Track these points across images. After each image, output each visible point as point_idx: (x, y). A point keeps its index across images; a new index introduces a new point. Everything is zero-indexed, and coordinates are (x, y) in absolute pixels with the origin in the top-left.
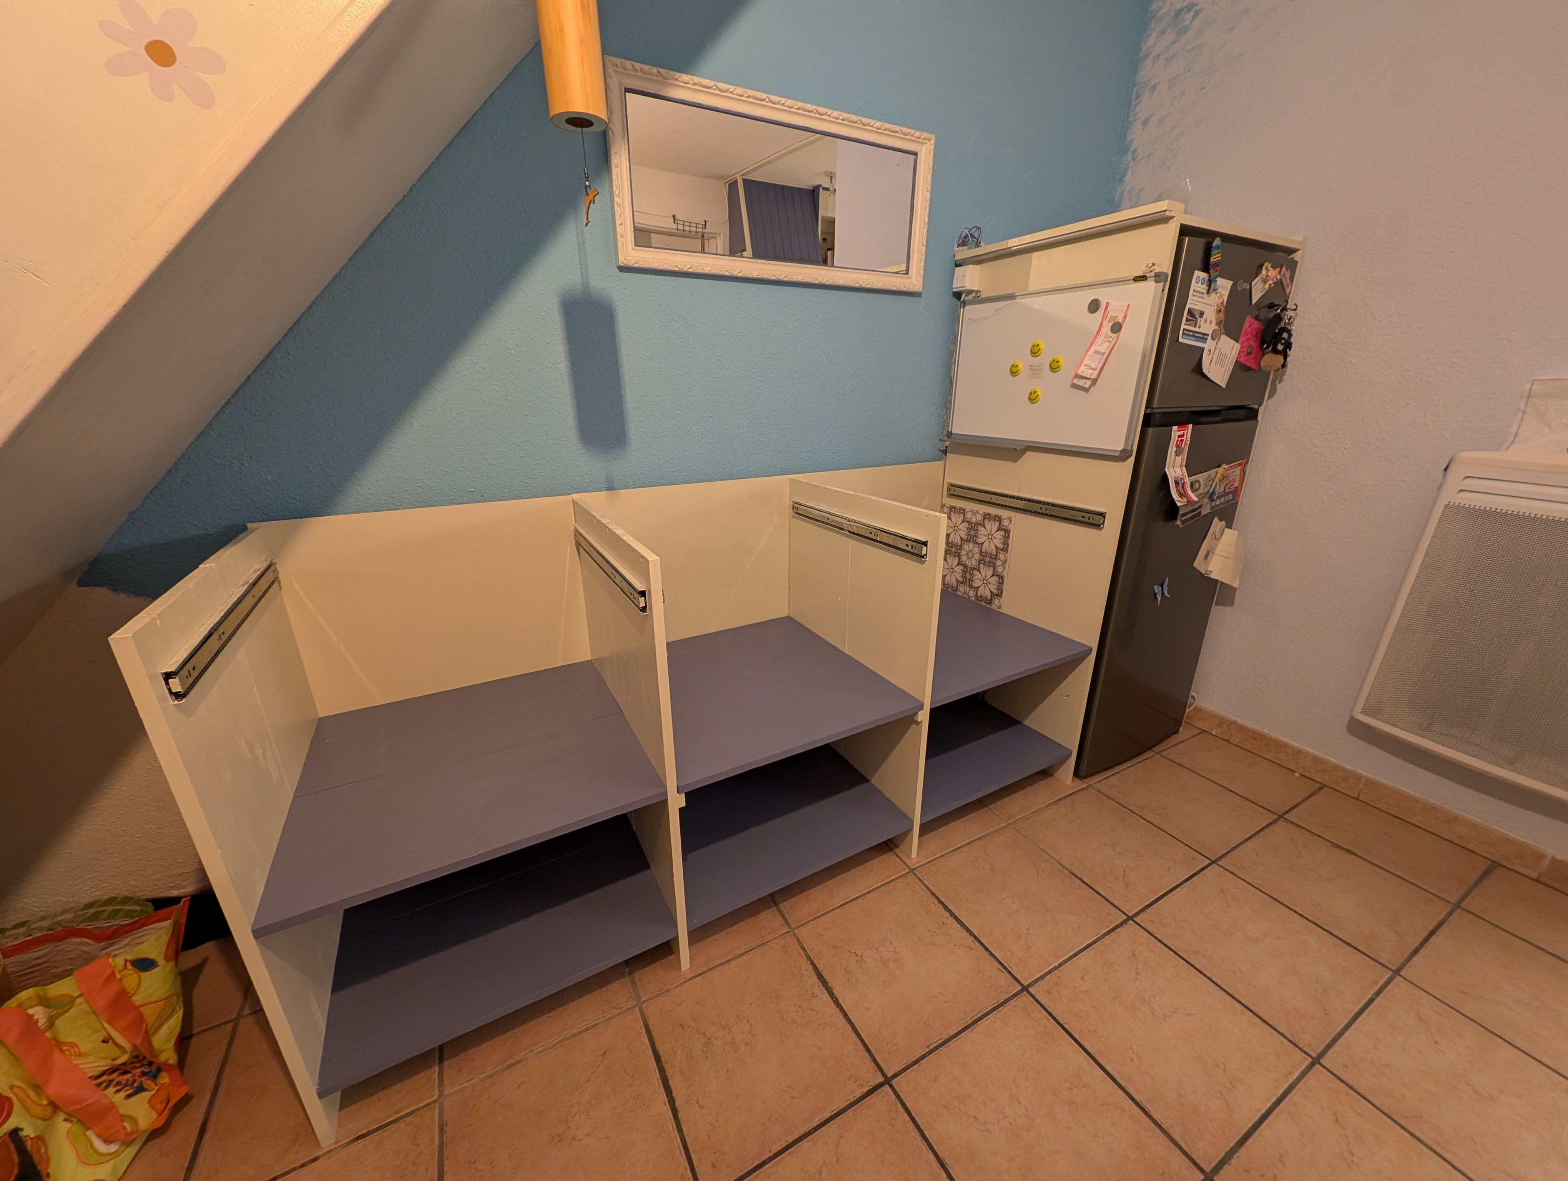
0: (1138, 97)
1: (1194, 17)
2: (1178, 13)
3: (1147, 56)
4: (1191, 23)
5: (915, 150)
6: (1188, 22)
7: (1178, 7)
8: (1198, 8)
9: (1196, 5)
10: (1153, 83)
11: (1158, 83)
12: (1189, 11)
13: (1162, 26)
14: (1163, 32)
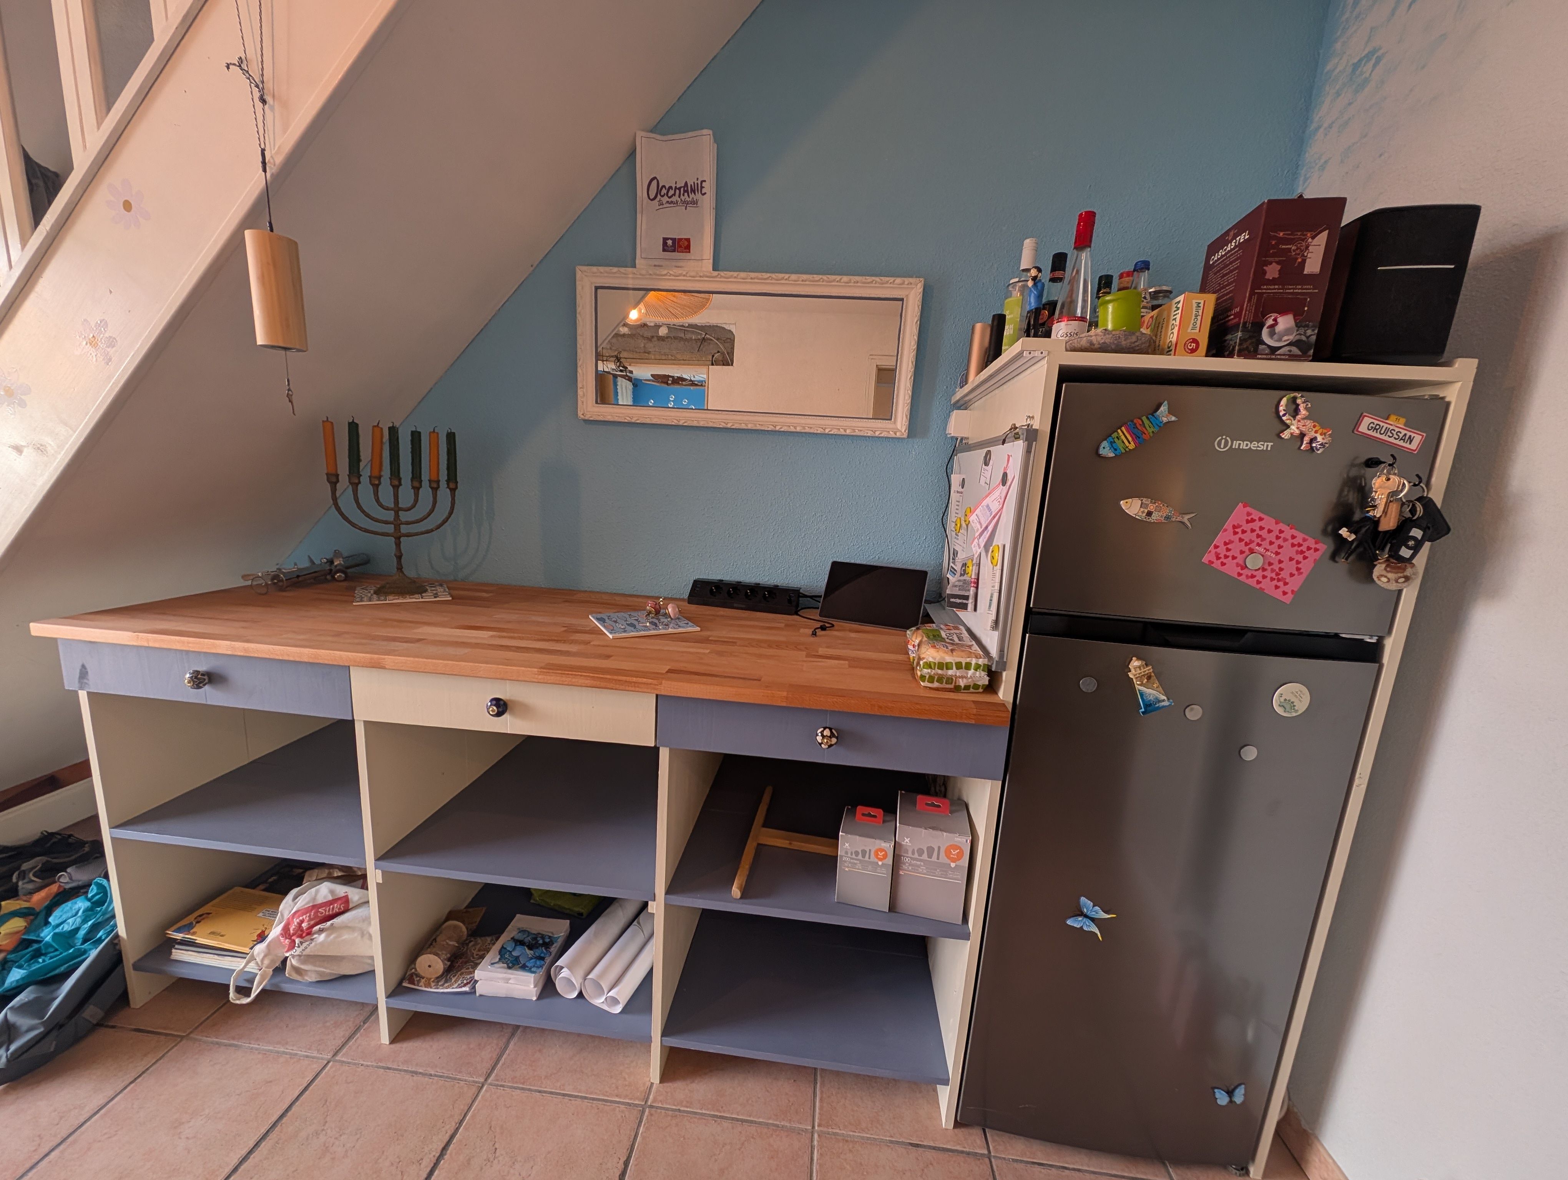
0: (1306, 180)
1: (1374, 66)
2: (1356, 66)
3: (1319, 127)
4: (1370, 74)
5: (901, 297)
6: (1367, 75)
7: (1356, 61)
8: (1379, 53)
9: (1380, 49)
10: (1322, 161)
11: (1330, 159)
12: (1369, 60)
13: (1337, 87)
14: (1338, 94)
